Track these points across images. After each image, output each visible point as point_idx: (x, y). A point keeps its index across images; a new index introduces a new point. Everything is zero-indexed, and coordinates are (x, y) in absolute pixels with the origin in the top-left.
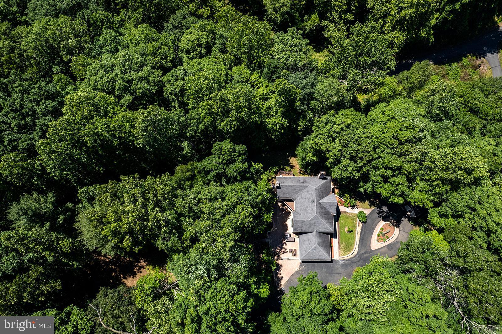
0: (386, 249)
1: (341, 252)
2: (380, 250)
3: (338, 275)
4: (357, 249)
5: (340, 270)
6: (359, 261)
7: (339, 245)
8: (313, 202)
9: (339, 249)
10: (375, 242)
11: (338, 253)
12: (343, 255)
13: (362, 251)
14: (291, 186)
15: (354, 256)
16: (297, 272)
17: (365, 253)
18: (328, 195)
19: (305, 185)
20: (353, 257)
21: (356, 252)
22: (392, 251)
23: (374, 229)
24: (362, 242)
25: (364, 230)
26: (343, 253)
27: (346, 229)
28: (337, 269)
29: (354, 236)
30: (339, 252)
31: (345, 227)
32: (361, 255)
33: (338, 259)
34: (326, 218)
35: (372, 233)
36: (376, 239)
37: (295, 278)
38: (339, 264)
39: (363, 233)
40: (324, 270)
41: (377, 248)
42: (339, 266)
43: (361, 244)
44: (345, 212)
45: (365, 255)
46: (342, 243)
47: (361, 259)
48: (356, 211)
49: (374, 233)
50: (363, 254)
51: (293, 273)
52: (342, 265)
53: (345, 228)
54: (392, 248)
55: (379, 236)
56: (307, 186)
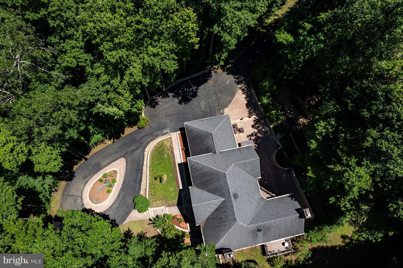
0: (103, 164)
1: (168, 145)
2: (112, 159)
3: (170, 114)
4: (146, 153)
5: (167, 120)
6: (141, 138)
7: (172, 152)
8: (236, 196)
9: (172, 148)
10: (120, 170)
11: (173, 141)
12: (165, 140)
13: (137, 152)
14: (278, 217)
15: (149, 143)
16: (226, 107)
17: (133, 151)
18: (208, 219)
19: (254, 226)
20: (151, 141)
21: (147, 149)
22: (94, 162)
23: (122, 189)
24: (138, 166)
25: (137, 185)
26: (165, 143)
27: (165, 178)
28: (171, 121)
29: (152, 170)
30: (171, 143)
31: (168, 182)
32: (140, 146)
33: (172, 133)
34: (206, 174)
35: (124, 182)
36: (118, 175)
37: (226, 99)
38: (170, 127)
39: (138, 180)
40: (190, 116)
41: (117, 162)
42: (169, 125)
43: (141, 163)
44: (169, 206)
45: (134, 147)
46: (169, 156)
47: (139, 141)
48: (151, 213)
49: (121, 183)
50: (137, 149)
51: (230, 105)
52: (165, 128)
53: (167, 180)
54: (93, 166)
55: (114, 181)
56: (251, 223)
